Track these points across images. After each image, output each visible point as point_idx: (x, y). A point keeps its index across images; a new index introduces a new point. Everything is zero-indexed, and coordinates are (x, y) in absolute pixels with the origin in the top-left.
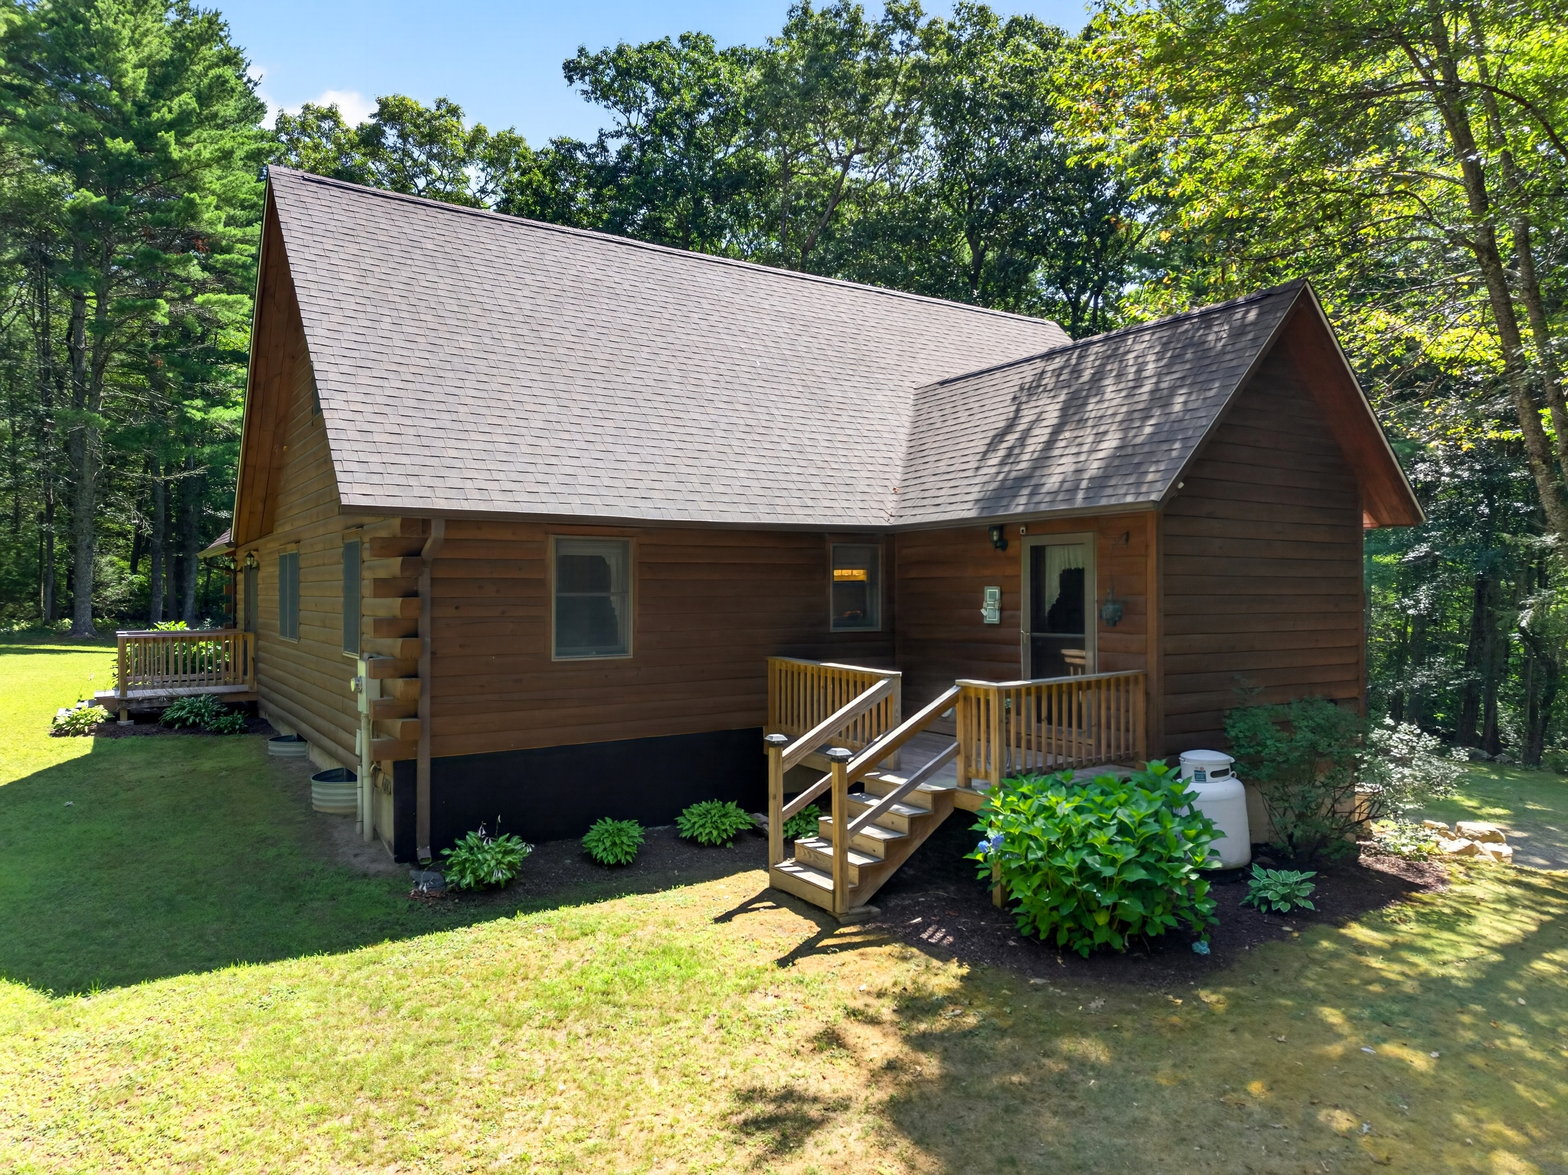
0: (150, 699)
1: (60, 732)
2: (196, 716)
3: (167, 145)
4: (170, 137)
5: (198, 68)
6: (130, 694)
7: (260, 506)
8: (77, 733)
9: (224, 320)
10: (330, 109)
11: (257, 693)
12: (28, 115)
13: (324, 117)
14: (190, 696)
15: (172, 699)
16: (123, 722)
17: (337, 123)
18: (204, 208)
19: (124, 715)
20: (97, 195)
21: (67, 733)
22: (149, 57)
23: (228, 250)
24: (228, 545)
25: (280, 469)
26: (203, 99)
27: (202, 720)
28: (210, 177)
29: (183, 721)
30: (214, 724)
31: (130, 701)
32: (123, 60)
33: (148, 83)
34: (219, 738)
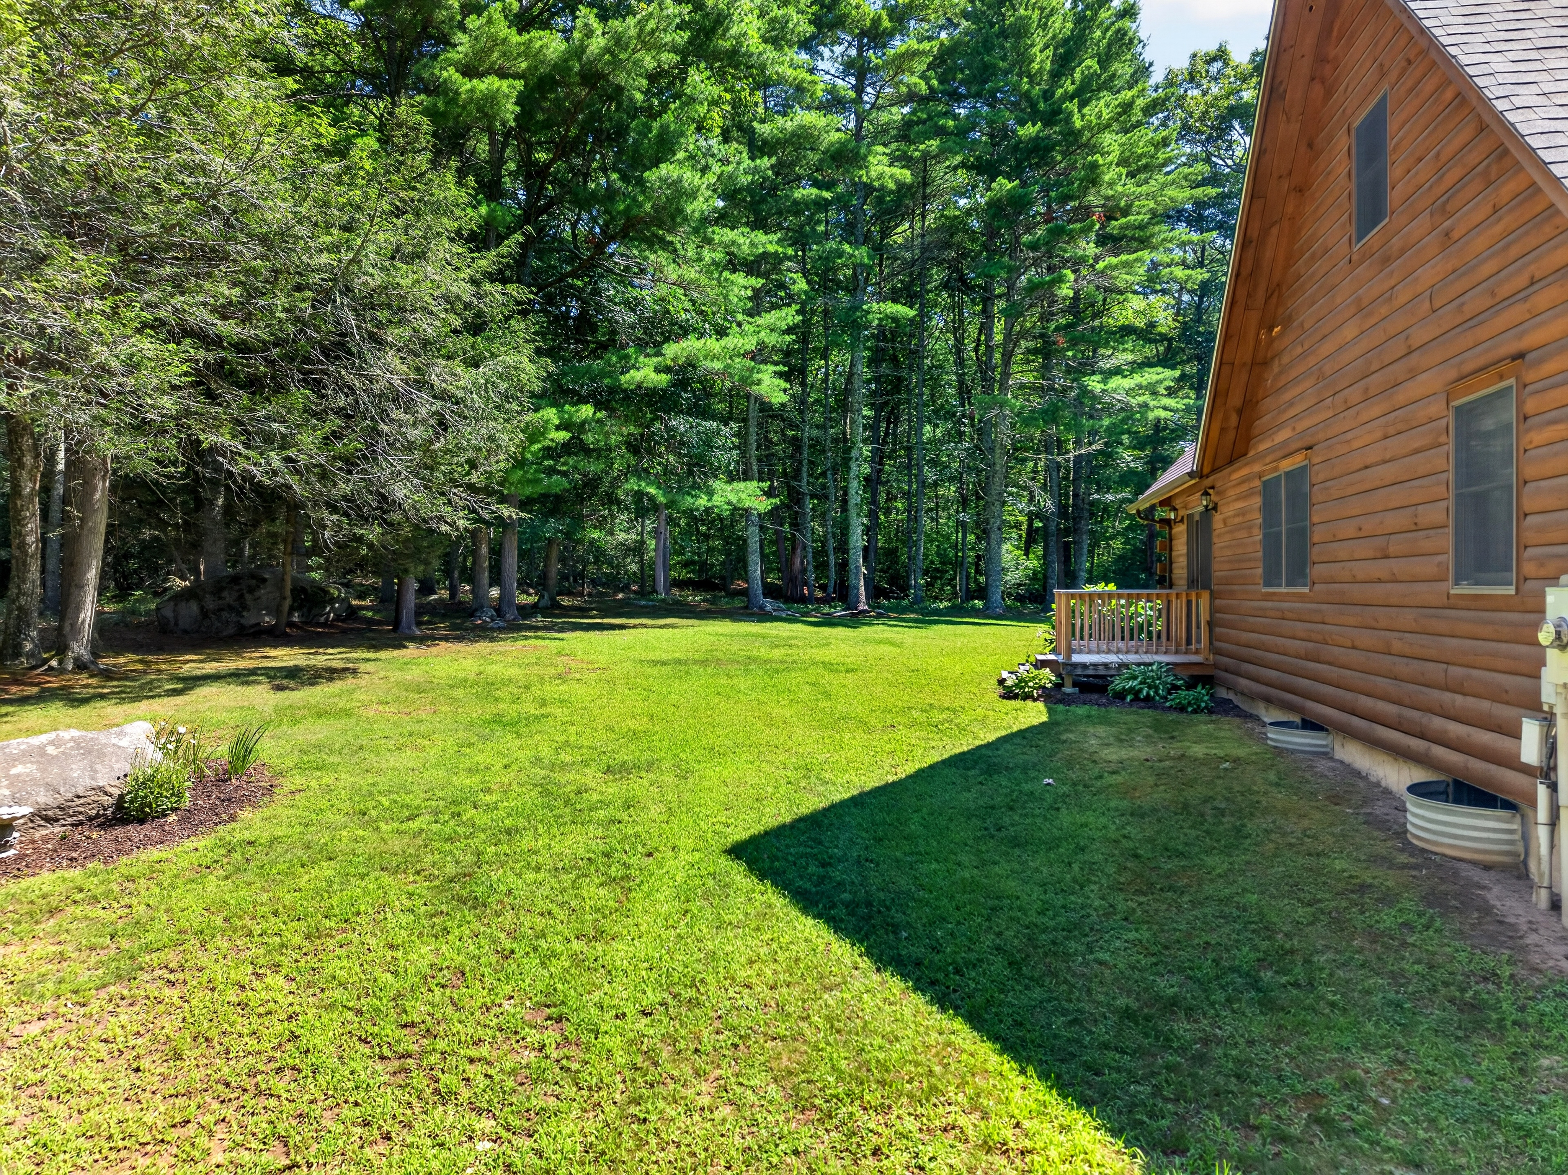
0: (1095, 665)
1: (1009, 695)
2: (1150, 687)
3: (1071, 114)
4: (1072, 106)
5: (1098, 33)
6: (1076, 658)
7: (1234, 419)
8: (1027, 697)
9: (1121, 285)
10: (1219, 50)
11: (1216, 666)
12: (956, 127)
13: (1214, 59)
14: (1139, 665)
15: (1123, 666)
16: (1068, 689)
17: (1226, 63)
18: (1105, 169)
19: (1068, 681)
20: (1011, 180)
21: (1015, 697)
22: (1054, 37)
23: (1125, 212)
24: (1191, 475)
25: (1265, 363)
26: (1104, 61)
27: (1156, 693)
28: (1111, 141)
29: (1136, 693)
30: (1175, 699)
31: (1075, 665)
32: (1033, 45)
33: (1052, 62)
34: (1182, 717)
